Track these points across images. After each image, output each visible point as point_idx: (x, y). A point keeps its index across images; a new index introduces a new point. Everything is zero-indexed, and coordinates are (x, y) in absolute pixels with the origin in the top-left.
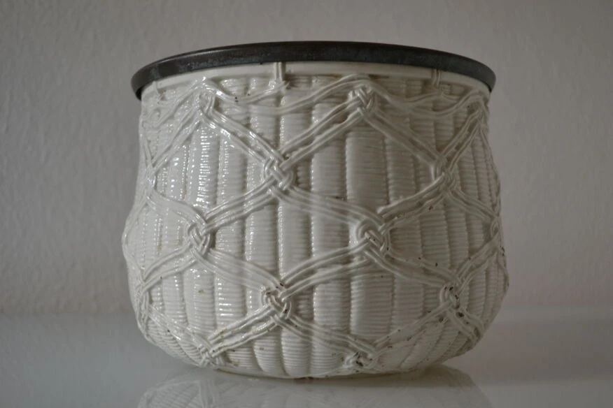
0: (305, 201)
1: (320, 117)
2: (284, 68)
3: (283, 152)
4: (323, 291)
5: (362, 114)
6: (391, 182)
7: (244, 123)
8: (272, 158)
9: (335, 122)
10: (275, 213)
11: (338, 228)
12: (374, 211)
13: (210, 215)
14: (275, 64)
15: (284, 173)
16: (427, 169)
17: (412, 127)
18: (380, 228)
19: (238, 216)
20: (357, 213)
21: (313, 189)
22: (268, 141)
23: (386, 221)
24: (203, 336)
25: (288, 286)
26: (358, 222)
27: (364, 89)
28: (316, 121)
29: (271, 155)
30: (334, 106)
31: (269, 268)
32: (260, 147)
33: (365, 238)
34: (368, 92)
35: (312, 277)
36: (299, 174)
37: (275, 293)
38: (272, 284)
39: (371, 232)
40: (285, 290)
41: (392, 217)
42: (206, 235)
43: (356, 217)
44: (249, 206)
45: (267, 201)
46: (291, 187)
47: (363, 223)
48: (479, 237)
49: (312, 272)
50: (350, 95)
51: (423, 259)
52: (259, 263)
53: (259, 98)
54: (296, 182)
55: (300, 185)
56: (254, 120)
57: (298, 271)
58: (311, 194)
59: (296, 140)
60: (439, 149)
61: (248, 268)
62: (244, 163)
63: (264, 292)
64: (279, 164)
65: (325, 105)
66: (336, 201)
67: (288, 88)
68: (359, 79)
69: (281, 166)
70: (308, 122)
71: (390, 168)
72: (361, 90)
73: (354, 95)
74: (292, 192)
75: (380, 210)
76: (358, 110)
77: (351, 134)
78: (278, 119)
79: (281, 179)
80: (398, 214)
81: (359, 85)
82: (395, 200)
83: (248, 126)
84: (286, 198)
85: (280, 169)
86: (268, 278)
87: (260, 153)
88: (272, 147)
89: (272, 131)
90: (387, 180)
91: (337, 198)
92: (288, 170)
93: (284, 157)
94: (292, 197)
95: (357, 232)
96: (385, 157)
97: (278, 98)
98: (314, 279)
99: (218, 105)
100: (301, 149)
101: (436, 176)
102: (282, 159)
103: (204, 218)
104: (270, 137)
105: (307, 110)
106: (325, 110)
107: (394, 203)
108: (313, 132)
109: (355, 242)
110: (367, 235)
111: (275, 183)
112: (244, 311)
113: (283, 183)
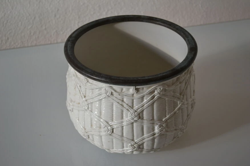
0: (142, 122)
1: (147, 99)
2: (135, 87)
3: (135, 110)
4: (147, 143)
5: (159, 96)
6: (167, 111)
7: (122, 100)
8: (132, 112)
9: (151, 100)
10: (133, 125)
11: (152, 128)
12: (162, 121)
13: (111, 124)
14: (133, 87)
15: (136, 116)
16: (177, 103)
17: (173, 92)
18: (164, 125)
19: (121, 126)
20: (157, 123)
21: (144, 118)
22: (130, 106)
23: (165, 122)
25: (137, 143)
26: (158, 126)
27: (160, 89)
28: (145, 101)
29: (132, 111)
30: (151, 95)
31: (132, 139)
32: (127, 108)
33: (159, 129)
34: (161, 89)
35: (144, 140)
36: (140, 115)
37: (133, 145)
38: (133, 143)
39: (161, 127)
40: (136, 144)
41: (167, 120)
42: (111, 130)
43: (157, 124)
44: (125, 124)
45: (130, 123)
46: (138, 120)
47: (159, 126)
49: (144, 139)
50: (156, 91)
51: (175, 127)
52: (128, 138)
53: (127, 94)
54: (140, 118)
55: (141, 118)
56: (125, 100)
57: (140, 140)
58: (144, 120)
59: (139, 106)
60: (181, 94)
61: (125, 139)
62: (122, 111)
63: (130, 145)
64: (134, 114)
65: (148, 95)
66: (151, 121)
67: (137, 93)
68: (158, 86)
69: (135, 114)
70: (143, 100)
71: (167, 107)
72: (159, 89)
73: (157, 91)
74: (138, 121)
75: (164, 120)
76: (158, 95)
77: (156, 102)
78: (133, 100)
79: (135, 118)
80: (168, 119)
81: (159, 88)
82: (168, 115)
83: (123, 101)
84: (137, 122)
85: (135, 115)
86: (131, 142)
87: (128, 110)
88: (131, 108)
89: (131, 103)
90: (166, 110)
91: (152, 120)
92: (137, 115)
93: (136, 111)
94: (138, 122)
95: (157, 128)
96: (165, 104)
97: (133, 95)
98: (144, 141)
99: (112, 94)
100: (141, 109)
101: (180, 104)
102: (135, 112)
103: (109, 125)
104: (131, 105)
105: (142, 98)
106: (148, 97)
107: (167, 117)
108: (145, 104)
109: (157, 131)
110: (160, 128)
111: (133, 119)
112: (123, 148)
113: (136, 119)
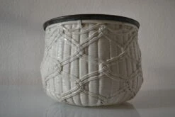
0: (87, 58)
2: (81, 21)
3: (81, 44)
4: (92, 83)
5: (103, 34)
6: (111, 52)
7: (71, 37)
9: (95, 36)
10: (78, 61)
11: (96, 65)
12: (106, 61)
13: (61, 62)
16: (120, 49)
18: (107, 65)
19: (68, 62)
24: (59, 95)
25: (82, 81)
26: (101, 64)
28: (90, 36)
29: (78, 45)
30: (95, 32)
32: (74, 43)
34: (104, 28)
36: (85, 50)
37: (78, 83)
38: (78, 81)
39: (105, 67)
40: (81, 83)
42: (60, 67)
43: (101, 62)
44: (72, 59)
45: (76, 58)
47: (103, 64)
48: (135, 68)
49: (89, 78)
51: (119, 74)
52: (74, 75)
54: (84, 53)
55: (86, 54)
56: (73, 36)
58: (88, 56)
59: (84, 41)
60: (124, 44)
61: (71, 76)
62: (70, 48)
63: (75, 83)
64: (80, 48)
65: (92, 32)
67: (82, 27)
68: (102, 24)
71: (110, 49)
72: (102, 27)
73: (100, 29)
77: (100, 39)
78: (79, 36)
80: (112, 62)
82: (112, 57)
84: (82, 57)
86: (77, 79)
87: (75, 45)
89: (78, 38)
91: (96, 57)
92: (82, 49)
95: (101, 66)
97: (80, 30)
98: (89, 80)
99: (64, 32)
100: (86, 44)
101: (123, 51)
102: (81, 46)
103: (59, 63)
104: (77, 40)
105: (87, 33)
107: (111, 59)
108: (90, 39)
109: (100, 69)
110: (103, 68)
112: (70, 88)
113: (81, 53)
